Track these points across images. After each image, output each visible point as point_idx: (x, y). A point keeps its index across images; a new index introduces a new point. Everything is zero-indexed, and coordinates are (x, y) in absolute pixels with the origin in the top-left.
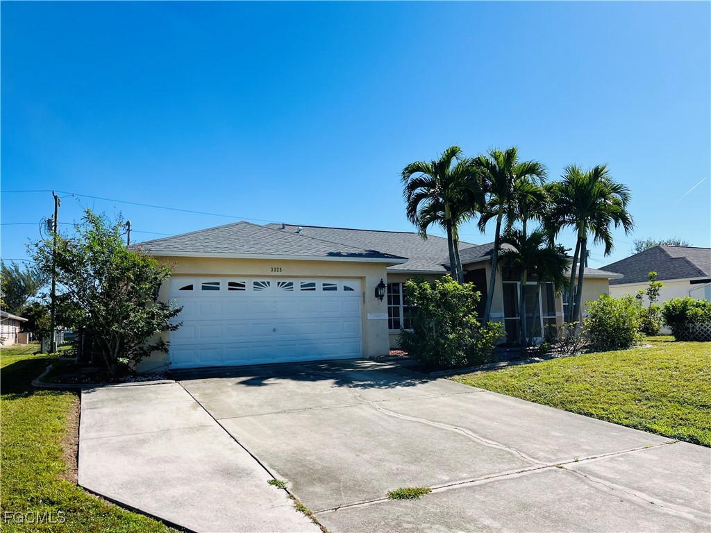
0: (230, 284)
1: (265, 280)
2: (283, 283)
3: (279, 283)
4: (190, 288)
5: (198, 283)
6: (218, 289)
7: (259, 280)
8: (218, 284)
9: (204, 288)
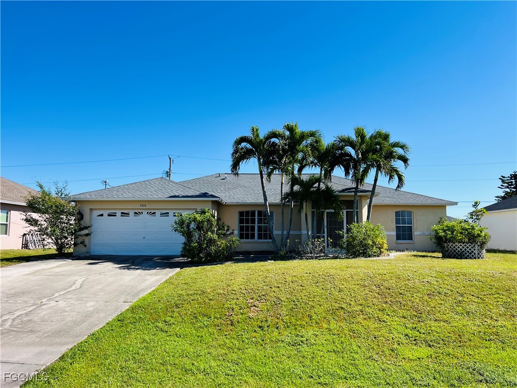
0: (122, 213)
1: (140, 211)
2: (150, 213)
3: (148, 213)
4: (102, 215)
5: (106, 213)
6: (115, 216)
7: (137, 211)
8: (116, 213)
9: (109, 215)
